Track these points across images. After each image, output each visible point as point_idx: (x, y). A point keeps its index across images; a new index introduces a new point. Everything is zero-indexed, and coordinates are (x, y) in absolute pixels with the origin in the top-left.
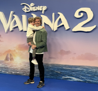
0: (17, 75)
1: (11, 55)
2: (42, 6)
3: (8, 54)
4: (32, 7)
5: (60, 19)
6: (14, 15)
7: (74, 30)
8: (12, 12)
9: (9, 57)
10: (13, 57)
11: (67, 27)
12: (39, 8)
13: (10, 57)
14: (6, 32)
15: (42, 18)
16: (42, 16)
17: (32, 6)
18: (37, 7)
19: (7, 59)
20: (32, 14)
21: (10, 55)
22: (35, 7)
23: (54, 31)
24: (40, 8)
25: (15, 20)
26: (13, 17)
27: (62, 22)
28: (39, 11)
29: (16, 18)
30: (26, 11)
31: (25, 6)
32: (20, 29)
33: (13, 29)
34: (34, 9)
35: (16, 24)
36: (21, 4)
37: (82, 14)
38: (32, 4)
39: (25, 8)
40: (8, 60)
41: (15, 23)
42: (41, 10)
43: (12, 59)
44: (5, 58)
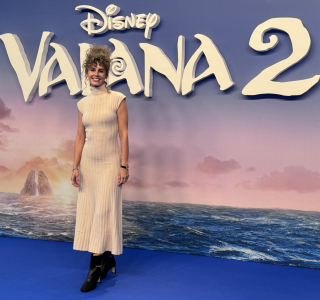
0: (62, 241)
1: (42, 175)
2: (143, 15)
3: (33, 172)
4: (113, 17)
5: (203, 56)
6: (52, 44)
7: (248, 90)
8: (46, 35)
9: (36, 181)
10: (50, 182)
11: (225, 81)
12: (135, 21)
13: (40, 183)
14: (26, 99)
15: (143, 51)
16: (143, 46)
17: (111, 13)
18: (127, 18)
19: (29, 189)
20: (112, 40)
21: (40, 175)
22: (121, 17)
23: (183, 94)
24: (138, 21)
25: (56, 60)
26: (51, 51)
27: (208, 66)
28: (136, 29)
29: (61, 53)
30: (91, 31)
31: (89, 14)
32: (74, 90)
33: (50, 91)
34: (118, 24)
35: (60, 72)
36: (77, 9)
37: (274, 39)
38: (112, 9)
39: (90, 19)
40: (34, 194)
41: (56, 69)
42: (139, 26)
43: (45, 189)
44: (23, 186)
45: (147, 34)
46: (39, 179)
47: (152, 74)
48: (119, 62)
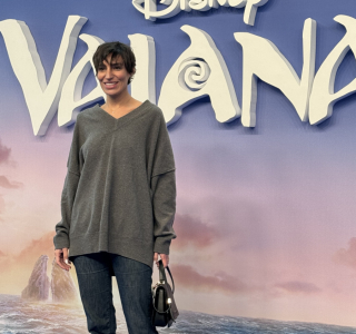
3: (44, 259)
5: (349, 53)
6: (84, 37)
8: (73, 21)
9: (49, 274)
13: (55, 277)
14: (36, 131)
16: (240, 37)
19: (36, 288)
20: (186, 28)
23: (312, 122)
25: (89, 63)
26: (81, 48)
28: (228, 9)
35: (95, 85)
40: (43, 297)
43: (63, 290)
44: (26, 284)
46: (54, 271)
47: (255, 87)
48: (198, 66)
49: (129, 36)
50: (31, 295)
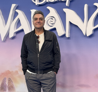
1: (10, 80)
3: (5, 79)
6: (17, 11)
8: (13, 6)
9: (7, 83)
10: (14, 84)
13: (9, 84)
15: (65, 13)
16: (65, 10)
19: (3, 87)
20: (48, 8)
21: (9, 80)
25: (19, 18)
26: (16, 14)
29: (21, 15)
30: (37, 3)
33: (15, 35)
35: (21, 25)
40: (5, 90)
41: (19, 23)
43: (11, 88)
45: (67, 4)
46: (8, 82)
47: (70, 25)
48: (52, 19)
49: (31, 10)
50: (1, 90)
